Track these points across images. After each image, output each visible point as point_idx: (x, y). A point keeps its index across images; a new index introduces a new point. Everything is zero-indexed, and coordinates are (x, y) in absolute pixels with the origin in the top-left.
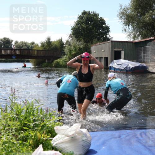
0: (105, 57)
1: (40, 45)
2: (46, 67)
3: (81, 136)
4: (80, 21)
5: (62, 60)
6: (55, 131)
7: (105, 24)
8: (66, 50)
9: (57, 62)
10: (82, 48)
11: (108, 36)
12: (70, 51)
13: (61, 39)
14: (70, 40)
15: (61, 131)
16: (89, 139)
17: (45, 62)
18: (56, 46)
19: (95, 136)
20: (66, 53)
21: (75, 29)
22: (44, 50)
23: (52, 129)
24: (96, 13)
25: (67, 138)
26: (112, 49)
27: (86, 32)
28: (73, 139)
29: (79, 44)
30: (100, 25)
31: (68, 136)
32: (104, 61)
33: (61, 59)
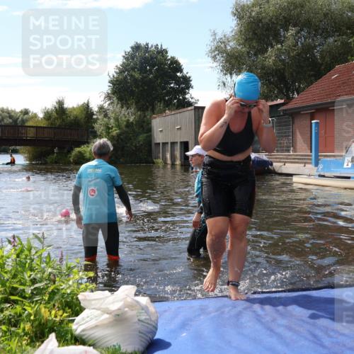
0: (182, 140)
1: (41, 115)
2: (56, 162)
3: (136, 311)
4: (128, 65)
5: (89, 149)
6: (80, 303)
7: (181, 71)
8: (99, 127)
9: (80, 152)
10: (132, 123)
11: (187, 96)
12: (108, 128)
13: (88, 102)
14: (106, 105)
15: (93, 302)
16: (153, 319)
17: (53, 152)
18: (77, 117)
19: (165, 311)
20: (99, 133)
21: (117, 81)
22: (51, 128)
23: (72, 298)
24: (161, 48)
25: (106, 316)
26: (197, 124)
27: (141, 88)
28: (119, 319)
29: (126, 114)
30: (172, 73)
31: (107, 313)
32: (181, 149)
33: (88, 147)
